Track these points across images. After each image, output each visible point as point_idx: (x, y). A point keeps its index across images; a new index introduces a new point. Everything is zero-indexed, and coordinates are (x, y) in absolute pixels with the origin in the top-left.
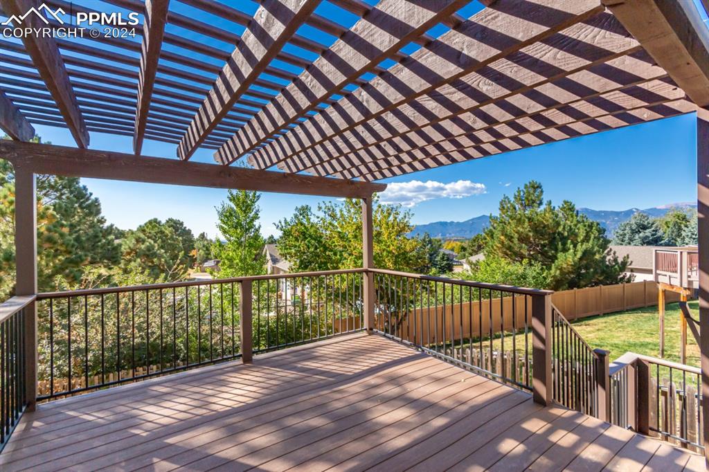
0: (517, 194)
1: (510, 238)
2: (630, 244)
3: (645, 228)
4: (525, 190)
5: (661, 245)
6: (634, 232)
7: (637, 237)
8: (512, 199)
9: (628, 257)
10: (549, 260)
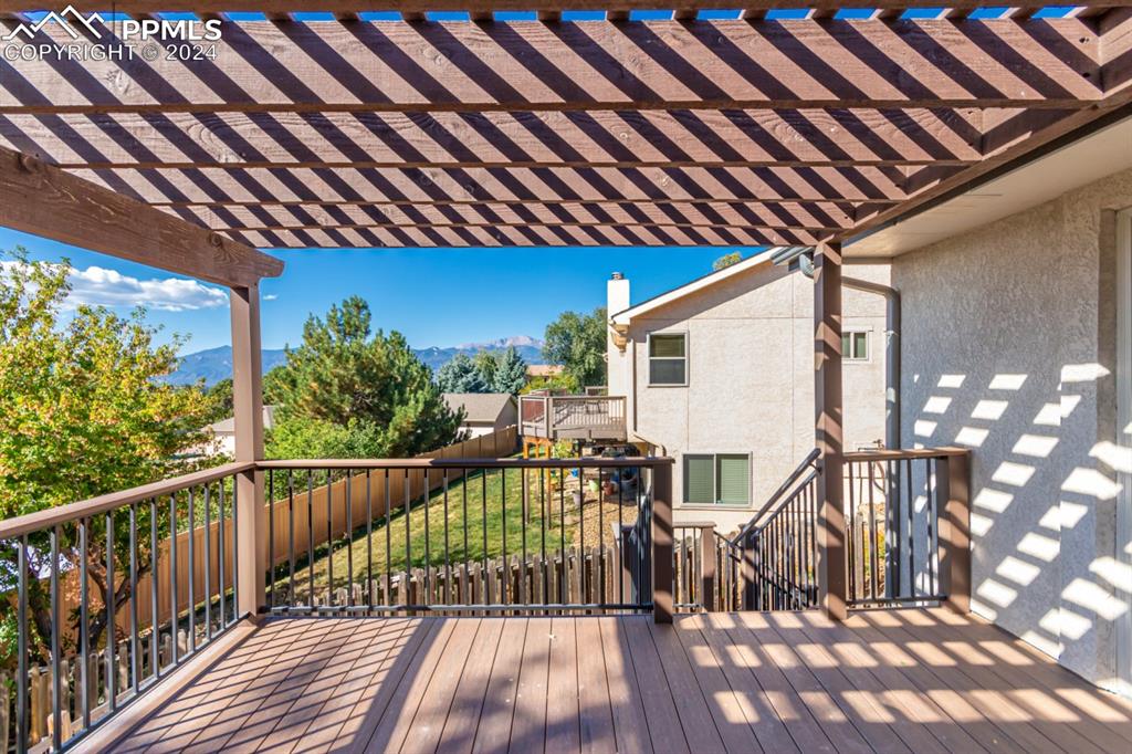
0: (331, 314)
1: (325, 384)
2: (452, 391)
3: (467, 371)
4: (344, 310)
5: (482, 392)
6: (457, 377)
7: (460, 383)
8: (324, 321)
9: (464, 408)
10: (385, 419)
